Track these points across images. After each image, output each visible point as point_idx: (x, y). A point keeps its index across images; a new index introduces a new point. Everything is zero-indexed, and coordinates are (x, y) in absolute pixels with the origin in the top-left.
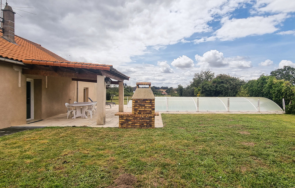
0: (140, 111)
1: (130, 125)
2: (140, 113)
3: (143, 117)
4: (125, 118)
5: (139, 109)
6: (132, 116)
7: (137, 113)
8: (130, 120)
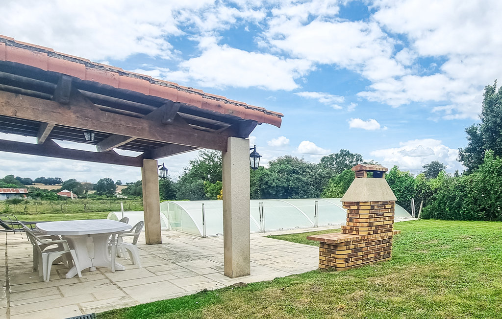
0: (376, 227)
1: (359, 259)
2: (375, 232)
3: (380, 239)
4: (352, 247)
5: (375, 224)
6: (364, 240)
7: (372, 232)
8: (360, 250)
